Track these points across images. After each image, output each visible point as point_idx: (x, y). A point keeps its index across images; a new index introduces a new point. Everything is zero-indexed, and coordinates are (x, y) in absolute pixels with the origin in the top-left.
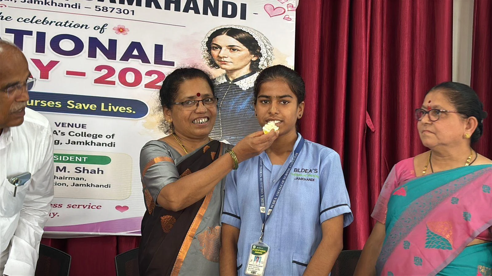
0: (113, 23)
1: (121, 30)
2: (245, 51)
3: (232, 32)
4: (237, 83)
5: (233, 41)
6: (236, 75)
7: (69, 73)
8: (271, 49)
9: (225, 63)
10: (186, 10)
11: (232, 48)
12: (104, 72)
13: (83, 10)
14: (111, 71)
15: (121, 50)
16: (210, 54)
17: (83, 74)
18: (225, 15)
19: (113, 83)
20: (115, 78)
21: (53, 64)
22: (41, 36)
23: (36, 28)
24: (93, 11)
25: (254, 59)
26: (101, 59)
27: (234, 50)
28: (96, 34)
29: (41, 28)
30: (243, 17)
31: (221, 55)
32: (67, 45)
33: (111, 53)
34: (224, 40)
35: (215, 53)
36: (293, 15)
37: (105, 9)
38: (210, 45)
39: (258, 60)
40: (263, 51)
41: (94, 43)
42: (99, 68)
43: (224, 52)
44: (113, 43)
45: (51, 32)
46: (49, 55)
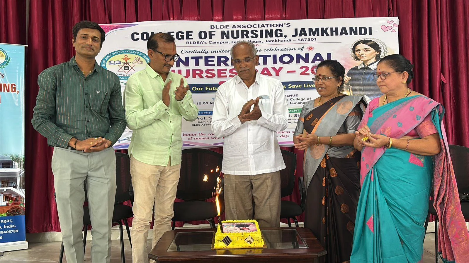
0: (307, 46)
1: (311, 48)
2: (373, 50)
3: (365, 42)
4: (369, 67)
5: (366, 46)
6: (369, 63)
7: (288, 72)
8: (386, 48)
9: (362, 57)
10: (341, 34)
11: (366, 50)
12: (304, 69)
13: (292, 42)
14: (307, 68)
15: (311, 58)
16: (355, 54)
17: (294, 72)
18: (361, 34)
19: (308, 74)
20: (309, 71)
21: (281, 68)
22: (275, 57)
23: (272, 53)
24: (297, 42)
25: (378, 54)
26: (302, 63)
27: (367, 50)
28: (299, 52)
29: (274, 53)
30: (370, 33)
31: (360, 54)
32: (286, 59)
33: (306, 60)
34: (361, 46)
35: (357, 53)
36: (396, 29)
37: (302, 40)
38: (354, 49)
39: (380, 54)
40: (382, 49)
41: (299, 56)
42: (301, 68)
43: (362, 52)
44: (307, 55)
45: (279, 54)
46: (279, 65)
